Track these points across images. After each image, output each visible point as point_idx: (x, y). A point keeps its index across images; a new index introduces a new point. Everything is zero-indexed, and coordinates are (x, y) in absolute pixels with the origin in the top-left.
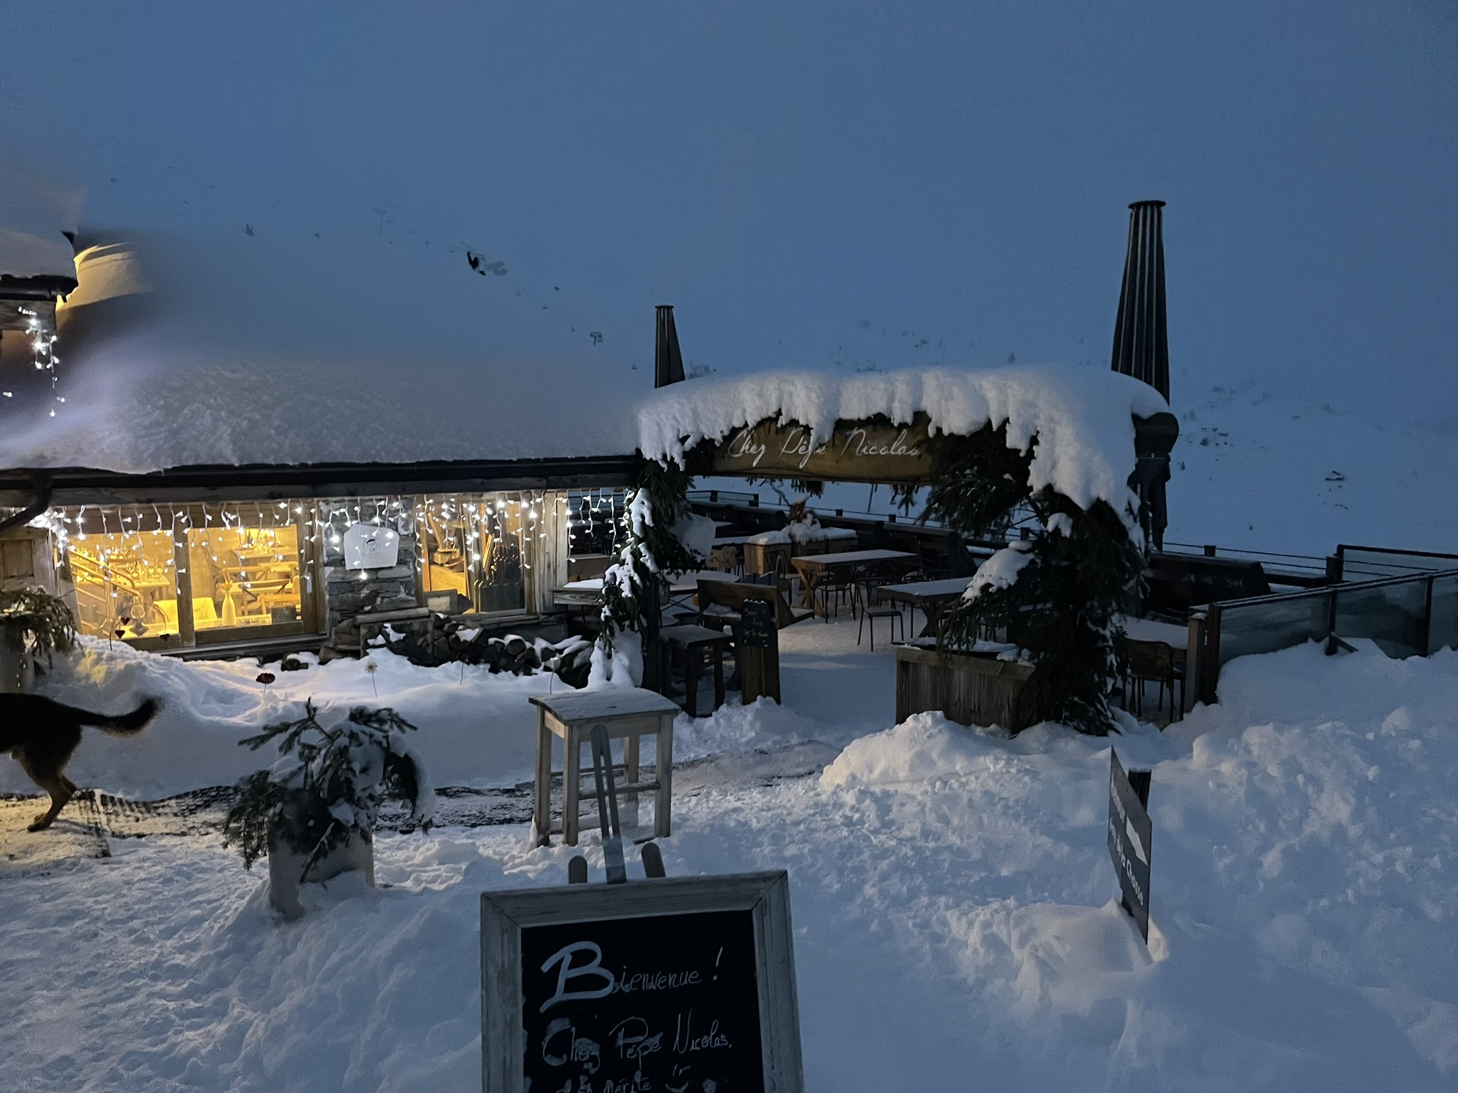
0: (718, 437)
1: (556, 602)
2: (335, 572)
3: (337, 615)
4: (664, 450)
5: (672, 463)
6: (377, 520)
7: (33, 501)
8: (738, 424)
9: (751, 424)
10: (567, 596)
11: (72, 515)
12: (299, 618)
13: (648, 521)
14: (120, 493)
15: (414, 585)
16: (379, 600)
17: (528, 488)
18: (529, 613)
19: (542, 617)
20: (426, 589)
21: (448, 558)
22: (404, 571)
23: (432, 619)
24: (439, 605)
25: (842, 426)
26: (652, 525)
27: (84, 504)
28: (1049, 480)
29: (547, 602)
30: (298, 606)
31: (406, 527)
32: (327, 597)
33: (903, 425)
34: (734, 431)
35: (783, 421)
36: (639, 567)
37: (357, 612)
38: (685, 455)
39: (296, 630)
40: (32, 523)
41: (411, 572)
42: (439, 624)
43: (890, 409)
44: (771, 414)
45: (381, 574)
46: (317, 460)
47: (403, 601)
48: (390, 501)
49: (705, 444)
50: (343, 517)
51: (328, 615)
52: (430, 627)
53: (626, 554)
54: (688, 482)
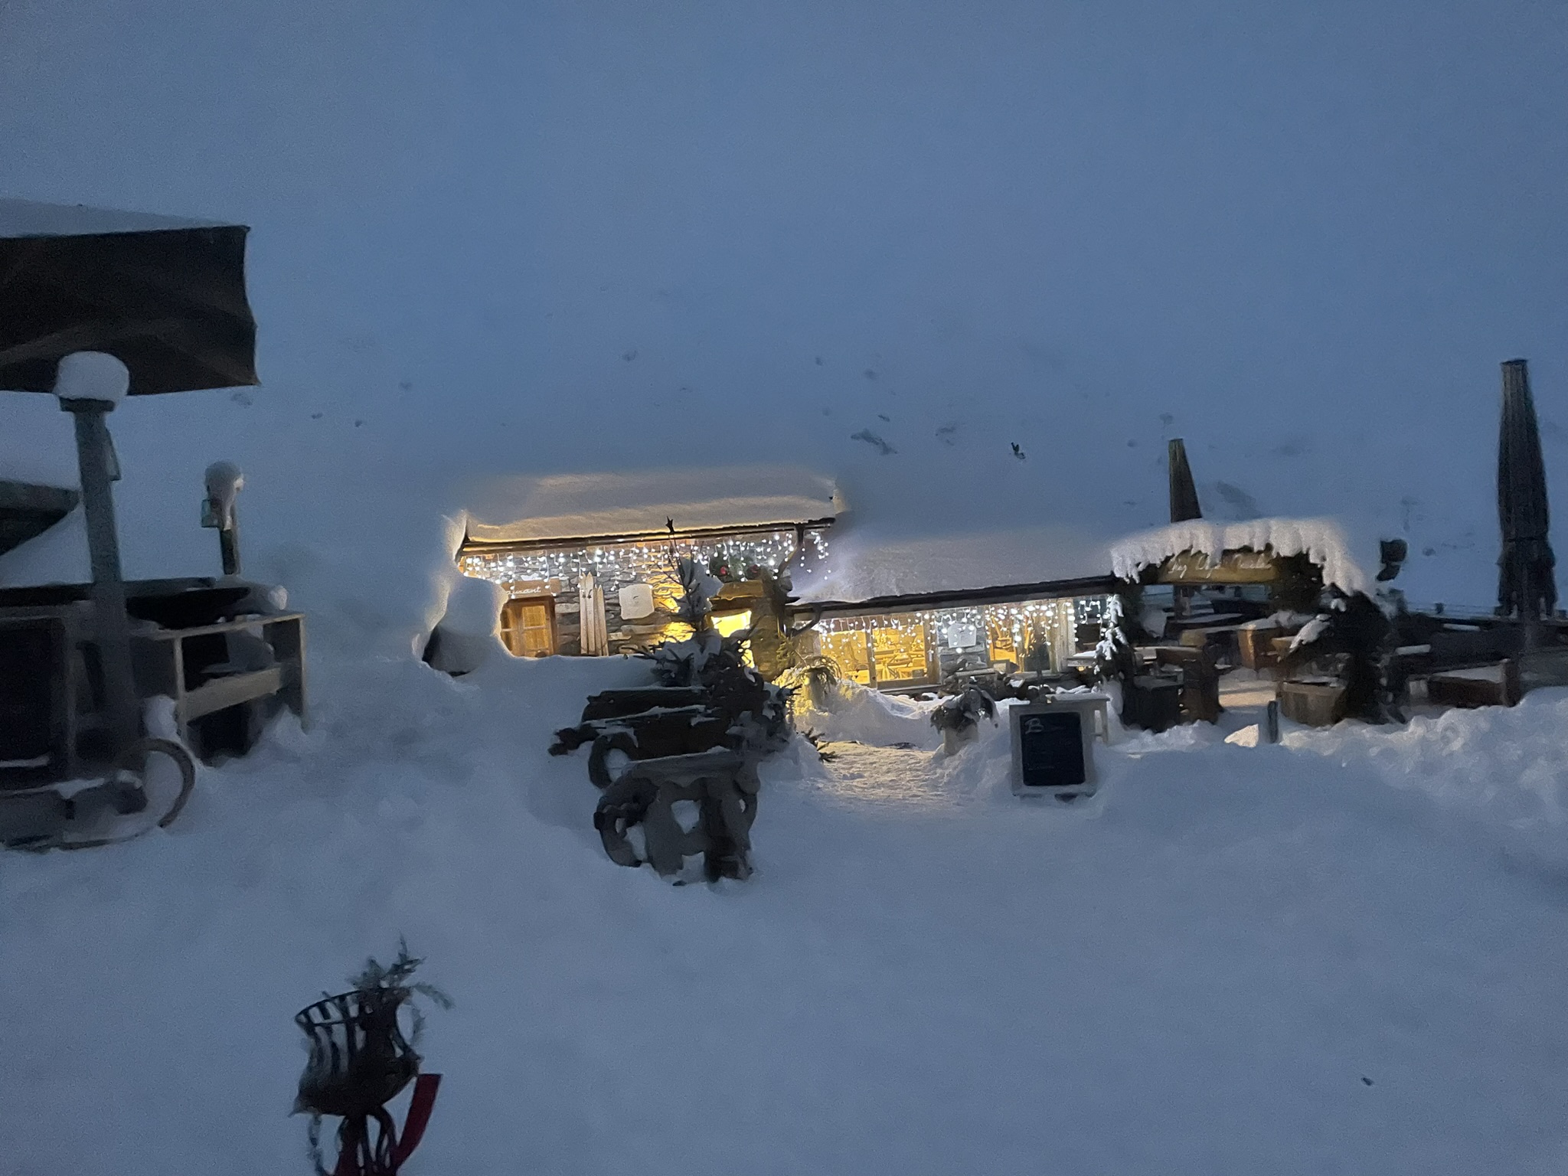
0: (1158, 562)
1: (1069, 665)
2: (944, 649)
3: (946, 674)
4: (1127, 571)
5: (1131, 579)
6: (964, 620)
7: (814, 619)
8: (1170, 554)
9: (1177, 554)
10: (1076, 662)
11: (828, 624)
12: (926, 675)
13: (1120, 614)
14: (848, 612)
15: (984, 656)
16: (967, 665)
17: (1048, 598)
18: (1053, 672)
19: (1061, 675)
20: (992, 659)
21: (1004, 643)
22: (981, 649)
23: (996, 674)
24: (1001, 668)
25: (1227, 553)
26: (1122, 616)
27: (833, 618)
28: (1333, 581)
29: (1063, 665)
30: (926, 670)
31: (979, 624)
32: (940, 663)
33: (1259, 552)
34: (1168, 559)
35: (1193, 552)
36: (1116, 642)
37: (956, 671)
38: (1140, 574)
39: (924, 681)
40: (812, 628)
41: (983, 649)
42: (1000, 677)
43: (1252, 543)
44: (1186, 548)
45: (969, 650)
46: (936, 590)
47: (980, 665)
48: (971, 610)
49: (1150, 567)
50: (948, 619)
51: (940, 674)
52: (995, 679)
53: (1108, 635)
54: (1142, 590)
